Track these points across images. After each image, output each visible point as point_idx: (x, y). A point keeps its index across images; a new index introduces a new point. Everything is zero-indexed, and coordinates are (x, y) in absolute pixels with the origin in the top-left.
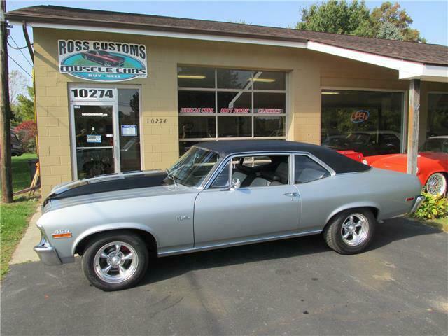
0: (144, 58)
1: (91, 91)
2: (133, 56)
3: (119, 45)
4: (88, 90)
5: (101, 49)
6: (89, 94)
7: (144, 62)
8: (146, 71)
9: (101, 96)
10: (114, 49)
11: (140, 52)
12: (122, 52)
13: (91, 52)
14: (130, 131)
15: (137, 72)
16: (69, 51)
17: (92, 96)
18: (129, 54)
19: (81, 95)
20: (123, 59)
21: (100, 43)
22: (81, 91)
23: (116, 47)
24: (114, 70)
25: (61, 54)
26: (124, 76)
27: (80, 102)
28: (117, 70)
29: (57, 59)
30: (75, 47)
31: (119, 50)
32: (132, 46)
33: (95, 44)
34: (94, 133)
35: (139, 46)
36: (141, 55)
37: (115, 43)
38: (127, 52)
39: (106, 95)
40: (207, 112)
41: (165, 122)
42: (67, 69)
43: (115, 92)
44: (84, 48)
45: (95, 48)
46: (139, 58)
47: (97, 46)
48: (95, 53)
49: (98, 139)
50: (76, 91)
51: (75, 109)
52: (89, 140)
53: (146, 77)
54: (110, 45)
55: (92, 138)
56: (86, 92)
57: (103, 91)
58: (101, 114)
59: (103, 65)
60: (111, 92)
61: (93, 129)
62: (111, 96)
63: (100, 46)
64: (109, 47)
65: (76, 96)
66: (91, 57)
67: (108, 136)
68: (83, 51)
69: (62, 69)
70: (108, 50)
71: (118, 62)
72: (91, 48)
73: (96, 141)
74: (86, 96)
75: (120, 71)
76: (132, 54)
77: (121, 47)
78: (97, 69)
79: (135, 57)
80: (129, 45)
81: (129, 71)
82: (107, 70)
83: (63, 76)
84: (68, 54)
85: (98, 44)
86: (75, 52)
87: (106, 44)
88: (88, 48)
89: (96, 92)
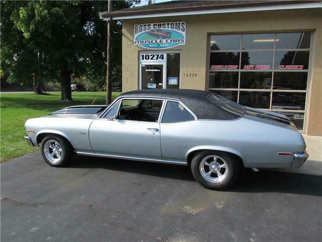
0: (184, 31)
1: (151, 56)
2: (177, 30)
3: (168, 24)
4: (150, 55)
5: (157, 28)
6: (150, 57)
7: (184, 34)
8: (185, 40)
9: (157, 59)
10: (165, 27)
11: (181, 27)
12: (170, 29)
13: (152, 31)
14: (173, 81)
15: (179, 41)
16: (140, 32)
17: (152, 59)
18: (174, 30)
19: (146, 59)
20: (171, 33)
21: (157, 24)
22: (146, 56)
23: (166, 26)
24: (164, 41)
25: (136, 34)
26: (170, 45)
27: (145, 62)
28: (167, 41)
29: (133, 36)
30: (143, 28)
31: (168, 28)
32: (176, 24)
33: (154, 25)
34: (152, 83)
35: (181, 23)
36: (182, 29)
37: (166, 23)
38: (173, 28)
39: (160, 58)
40: (232, 69)
41: (196, 75)
42: (138, 43)
43: (165, 56)
44: (148, 29)
45: (154, 28)
46: (181, 32)
47: (155, 26)
48: (154, 31)
49: (154, 86)
50: (143, 56)
51: (142, 67)
52: (149, 87)
53: (184, 44)
54: (163, 25)
55: (151, 85)
56: (149, 56)
57: (158, 55)
58: (156, 70)
59: (158, 38)
60: (162, 55)
61: (152, 79)
62: (163, 58)
63: (157, 26)
64: (162, 26)
65: (143, 59)
66: (151, 34)
67: (160, 84)
68: (147, 30)
69: (136, 43)
70: (162, 29)
71: (167, 35)
72: (152, 28)
73: (152, 87)
74: (148, 59)
75: (168, 41)
76: (176, 29)
77: (170, 25)
78: (154, 42)
79: (178, 31)
80: (175, 23)
81: (174, 42)
82: (160, 42)
83: (136, 47)
84: (139, 33)
85: (156, 25)
86: (143, 32)
87: (161, 24)
88: (150, 28)
89: (154, 56)
